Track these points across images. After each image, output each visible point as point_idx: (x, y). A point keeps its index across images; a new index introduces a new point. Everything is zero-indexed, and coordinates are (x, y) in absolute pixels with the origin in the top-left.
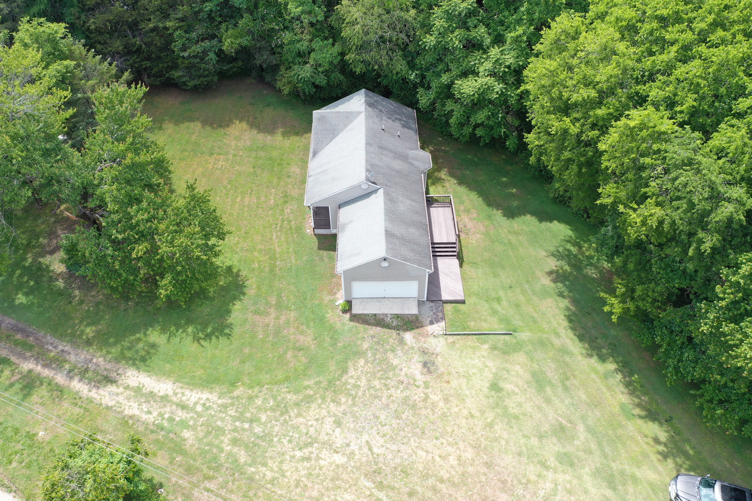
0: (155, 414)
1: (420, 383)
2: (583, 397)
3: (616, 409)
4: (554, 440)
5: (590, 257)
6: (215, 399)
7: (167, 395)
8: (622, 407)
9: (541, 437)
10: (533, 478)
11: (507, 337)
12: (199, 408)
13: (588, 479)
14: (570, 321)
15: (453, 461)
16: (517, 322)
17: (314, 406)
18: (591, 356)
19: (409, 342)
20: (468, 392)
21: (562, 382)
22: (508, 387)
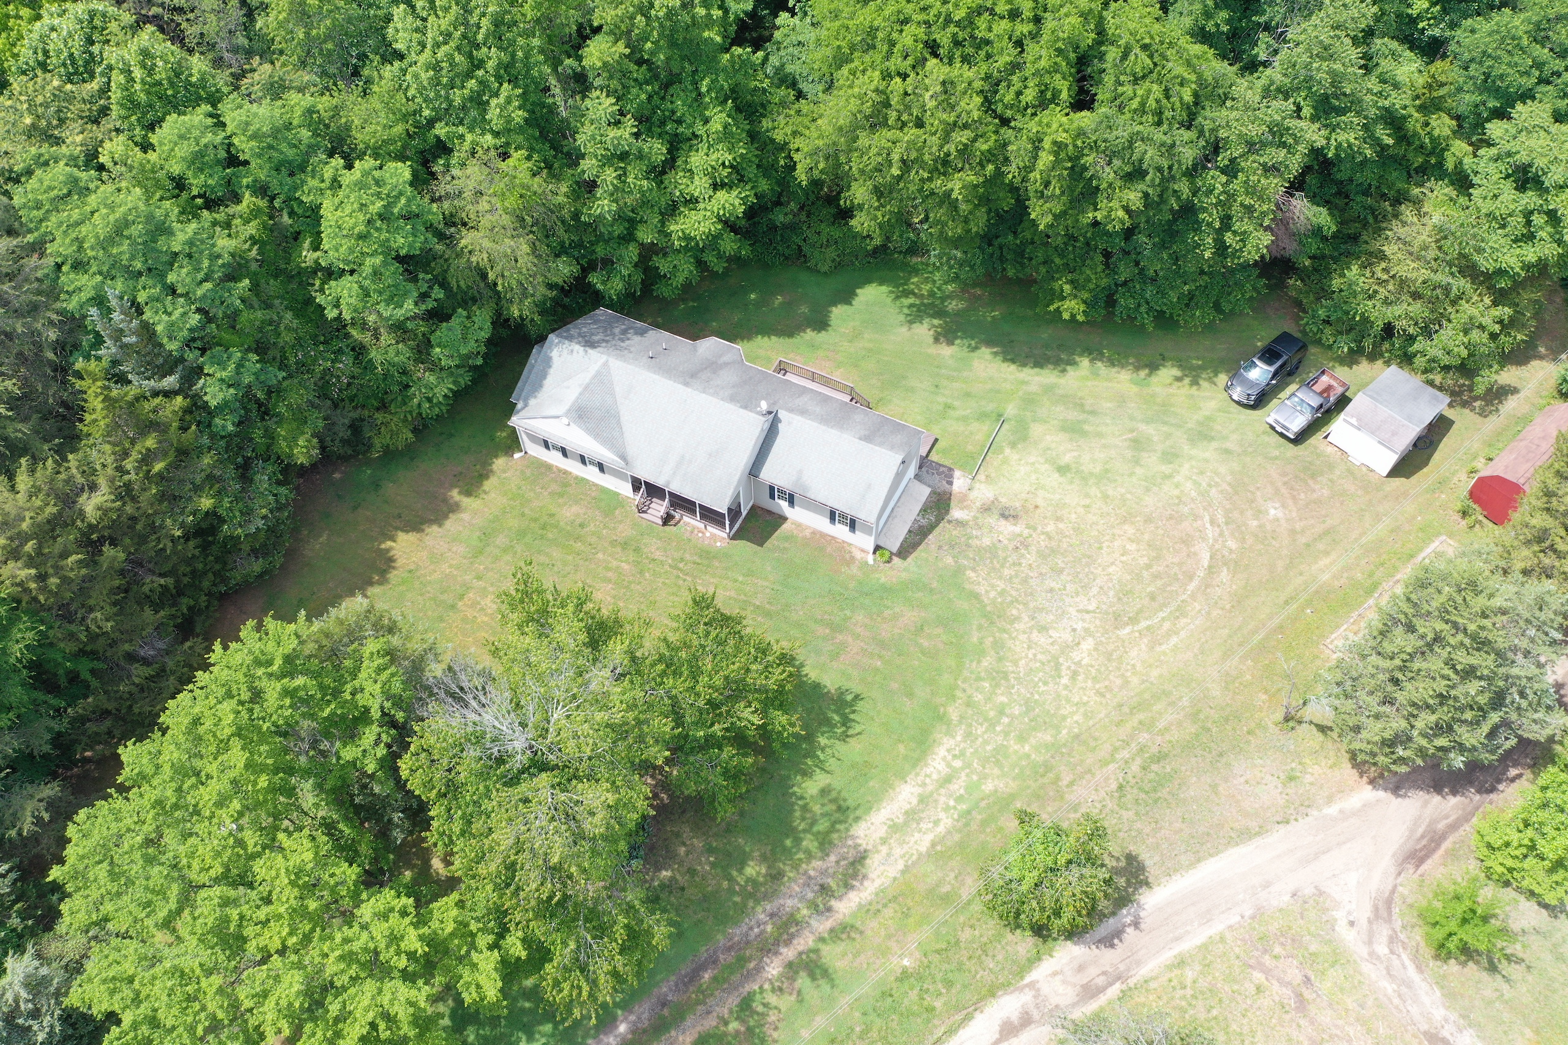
0: (942, 815)
1: (1026, 532)
2: (1109, 405)
3: (1135, 389)
4: (1145, 455)
5: (932, 294)
6: (952, 742)
7: (920, 795)
8: (1131, 381)
9: (1137, 462)
10: (1176, 492)
11: (1005, 426)
12: (957, 764)
13: (1194, 452)
14: (1013, 361)
15: (1132, 547)
16: (990, 407)
17: (1010, 643)
18: (1064, 371)
19: (966, 517)
20: (1057, 496)
21: (1084, 412)
22: (1067, 459)
